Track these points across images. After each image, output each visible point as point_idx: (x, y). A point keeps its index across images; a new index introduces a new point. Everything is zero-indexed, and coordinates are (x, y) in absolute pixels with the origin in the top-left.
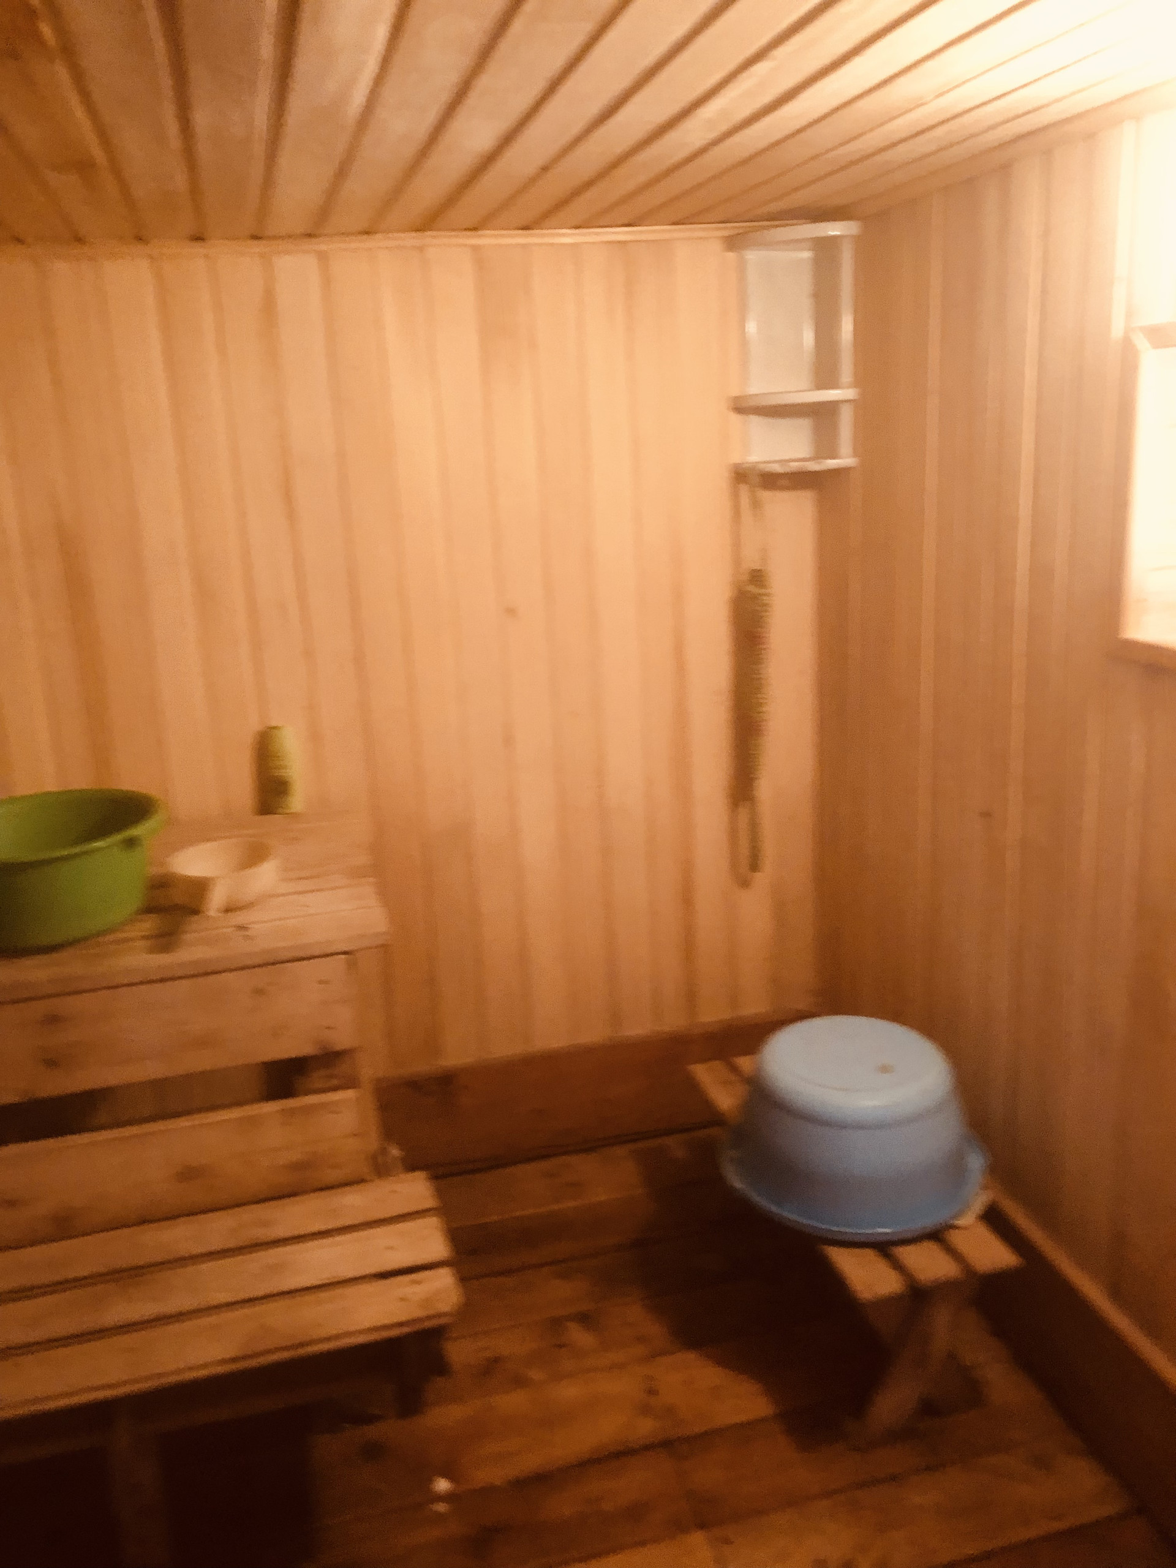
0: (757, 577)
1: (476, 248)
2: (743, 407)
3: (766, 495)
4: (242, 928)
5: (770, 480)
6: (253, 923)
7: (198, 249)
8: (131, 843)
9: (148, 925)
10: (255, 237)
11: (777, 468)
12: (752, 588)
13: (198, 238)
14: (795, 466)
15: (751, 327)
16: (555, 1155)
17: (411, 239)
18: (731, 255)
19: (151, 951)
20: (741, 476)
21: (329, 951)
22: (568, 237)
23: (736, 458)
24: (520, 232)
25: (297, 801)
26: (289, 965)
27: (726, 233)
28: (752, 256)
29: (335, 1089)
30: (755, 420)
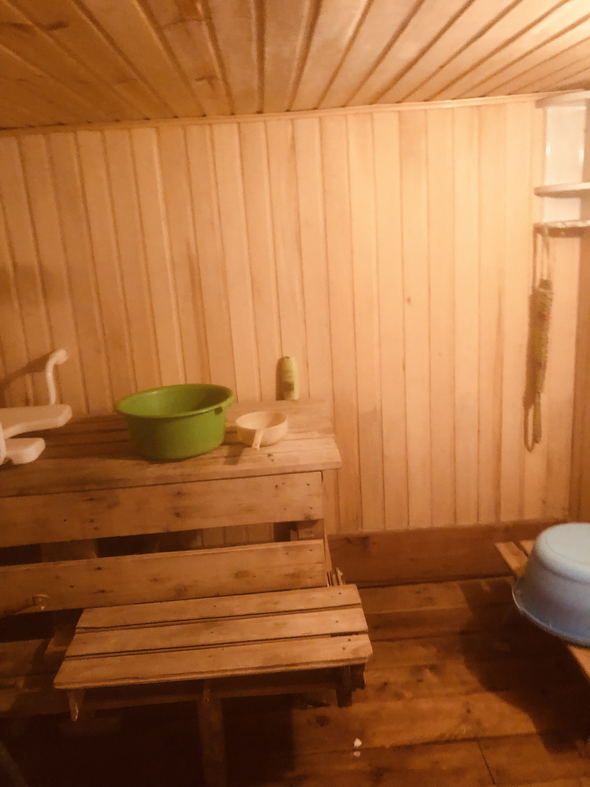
0: (546, 284)
1: (399, 112)
2: (541, 193)
3: (551, 240)
4: (269, 455)
5: (555, 232)
6: (274, 453)
7: (259, 117)
8: (219, 411)
9: (225, 451)
10: (288, 111)
11: (560, 225)
12: (542, 290)
13: (260, 112)
14: (569, 225)
15: (548, 150)
16: (420, 583)
17: (367, 108)
18: (540, 110)
19: (226, 463)
20: (538, 230)
21: (312, 469)
22: (448, 104)
23: (536, 220)
24: (423, 103)
25: (296, 394)
26: (290, 475)
27: (537, 98)
28: (551, 110)
29: (311, 539)
30: (547, 200)
